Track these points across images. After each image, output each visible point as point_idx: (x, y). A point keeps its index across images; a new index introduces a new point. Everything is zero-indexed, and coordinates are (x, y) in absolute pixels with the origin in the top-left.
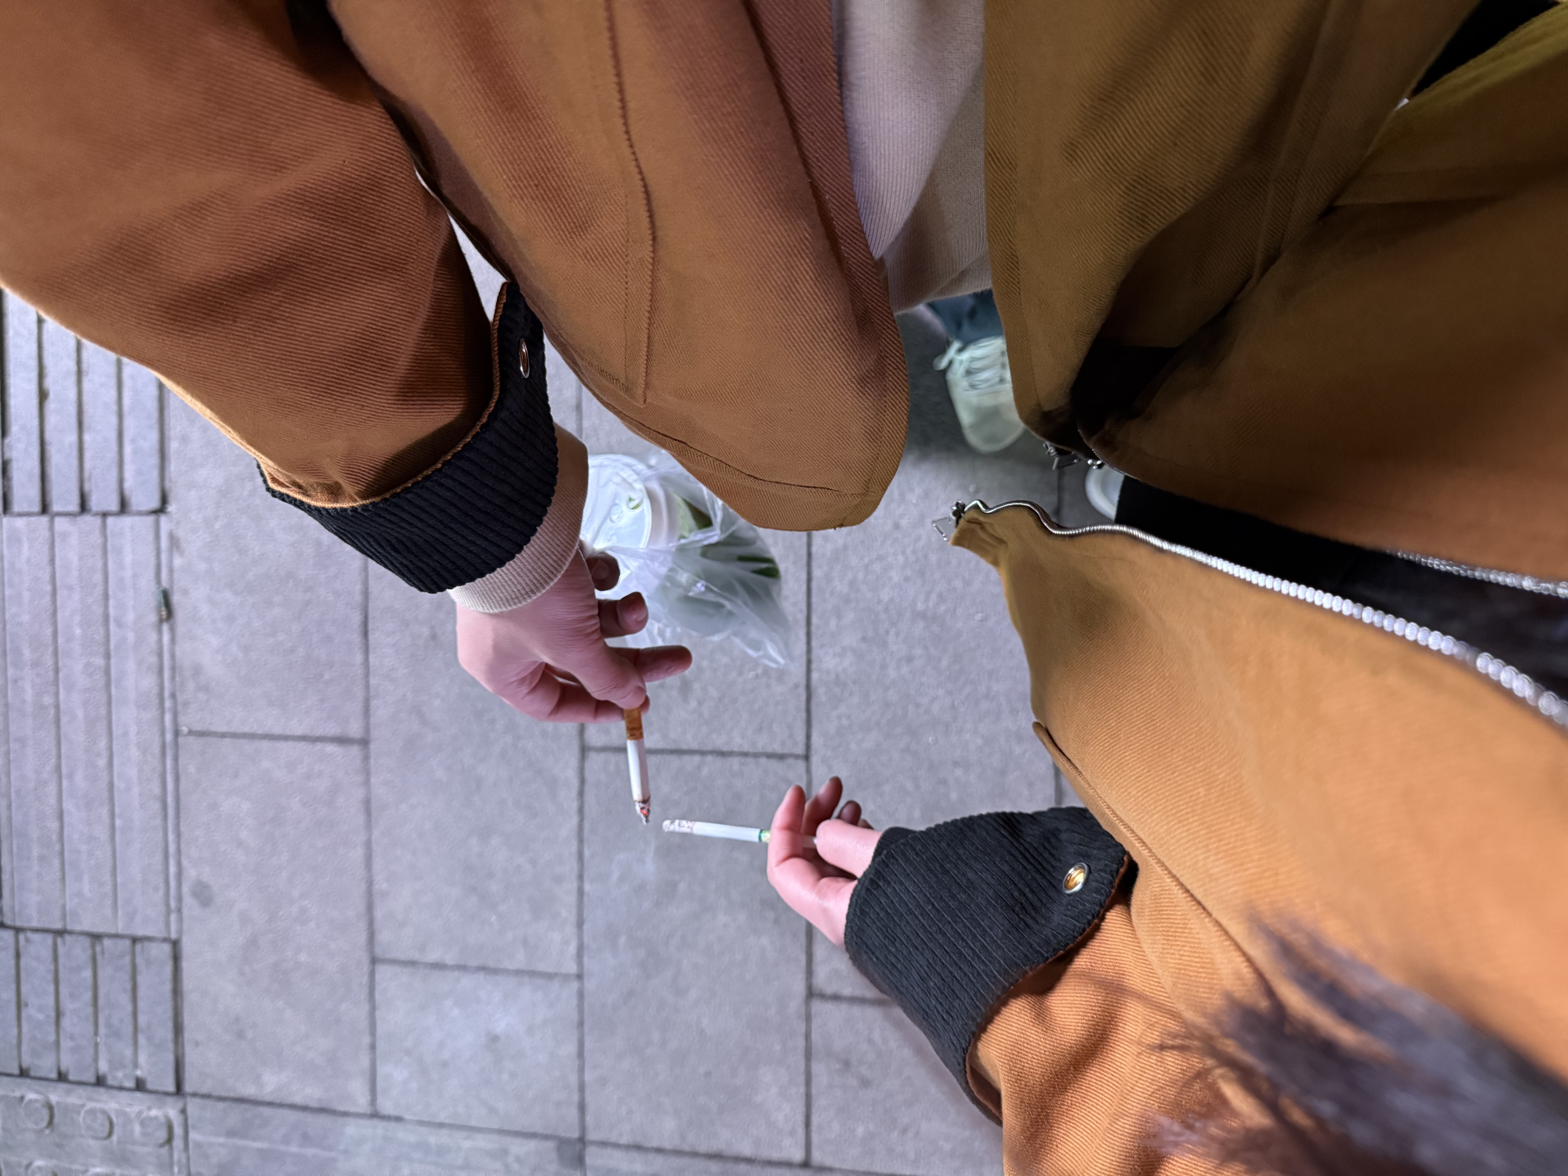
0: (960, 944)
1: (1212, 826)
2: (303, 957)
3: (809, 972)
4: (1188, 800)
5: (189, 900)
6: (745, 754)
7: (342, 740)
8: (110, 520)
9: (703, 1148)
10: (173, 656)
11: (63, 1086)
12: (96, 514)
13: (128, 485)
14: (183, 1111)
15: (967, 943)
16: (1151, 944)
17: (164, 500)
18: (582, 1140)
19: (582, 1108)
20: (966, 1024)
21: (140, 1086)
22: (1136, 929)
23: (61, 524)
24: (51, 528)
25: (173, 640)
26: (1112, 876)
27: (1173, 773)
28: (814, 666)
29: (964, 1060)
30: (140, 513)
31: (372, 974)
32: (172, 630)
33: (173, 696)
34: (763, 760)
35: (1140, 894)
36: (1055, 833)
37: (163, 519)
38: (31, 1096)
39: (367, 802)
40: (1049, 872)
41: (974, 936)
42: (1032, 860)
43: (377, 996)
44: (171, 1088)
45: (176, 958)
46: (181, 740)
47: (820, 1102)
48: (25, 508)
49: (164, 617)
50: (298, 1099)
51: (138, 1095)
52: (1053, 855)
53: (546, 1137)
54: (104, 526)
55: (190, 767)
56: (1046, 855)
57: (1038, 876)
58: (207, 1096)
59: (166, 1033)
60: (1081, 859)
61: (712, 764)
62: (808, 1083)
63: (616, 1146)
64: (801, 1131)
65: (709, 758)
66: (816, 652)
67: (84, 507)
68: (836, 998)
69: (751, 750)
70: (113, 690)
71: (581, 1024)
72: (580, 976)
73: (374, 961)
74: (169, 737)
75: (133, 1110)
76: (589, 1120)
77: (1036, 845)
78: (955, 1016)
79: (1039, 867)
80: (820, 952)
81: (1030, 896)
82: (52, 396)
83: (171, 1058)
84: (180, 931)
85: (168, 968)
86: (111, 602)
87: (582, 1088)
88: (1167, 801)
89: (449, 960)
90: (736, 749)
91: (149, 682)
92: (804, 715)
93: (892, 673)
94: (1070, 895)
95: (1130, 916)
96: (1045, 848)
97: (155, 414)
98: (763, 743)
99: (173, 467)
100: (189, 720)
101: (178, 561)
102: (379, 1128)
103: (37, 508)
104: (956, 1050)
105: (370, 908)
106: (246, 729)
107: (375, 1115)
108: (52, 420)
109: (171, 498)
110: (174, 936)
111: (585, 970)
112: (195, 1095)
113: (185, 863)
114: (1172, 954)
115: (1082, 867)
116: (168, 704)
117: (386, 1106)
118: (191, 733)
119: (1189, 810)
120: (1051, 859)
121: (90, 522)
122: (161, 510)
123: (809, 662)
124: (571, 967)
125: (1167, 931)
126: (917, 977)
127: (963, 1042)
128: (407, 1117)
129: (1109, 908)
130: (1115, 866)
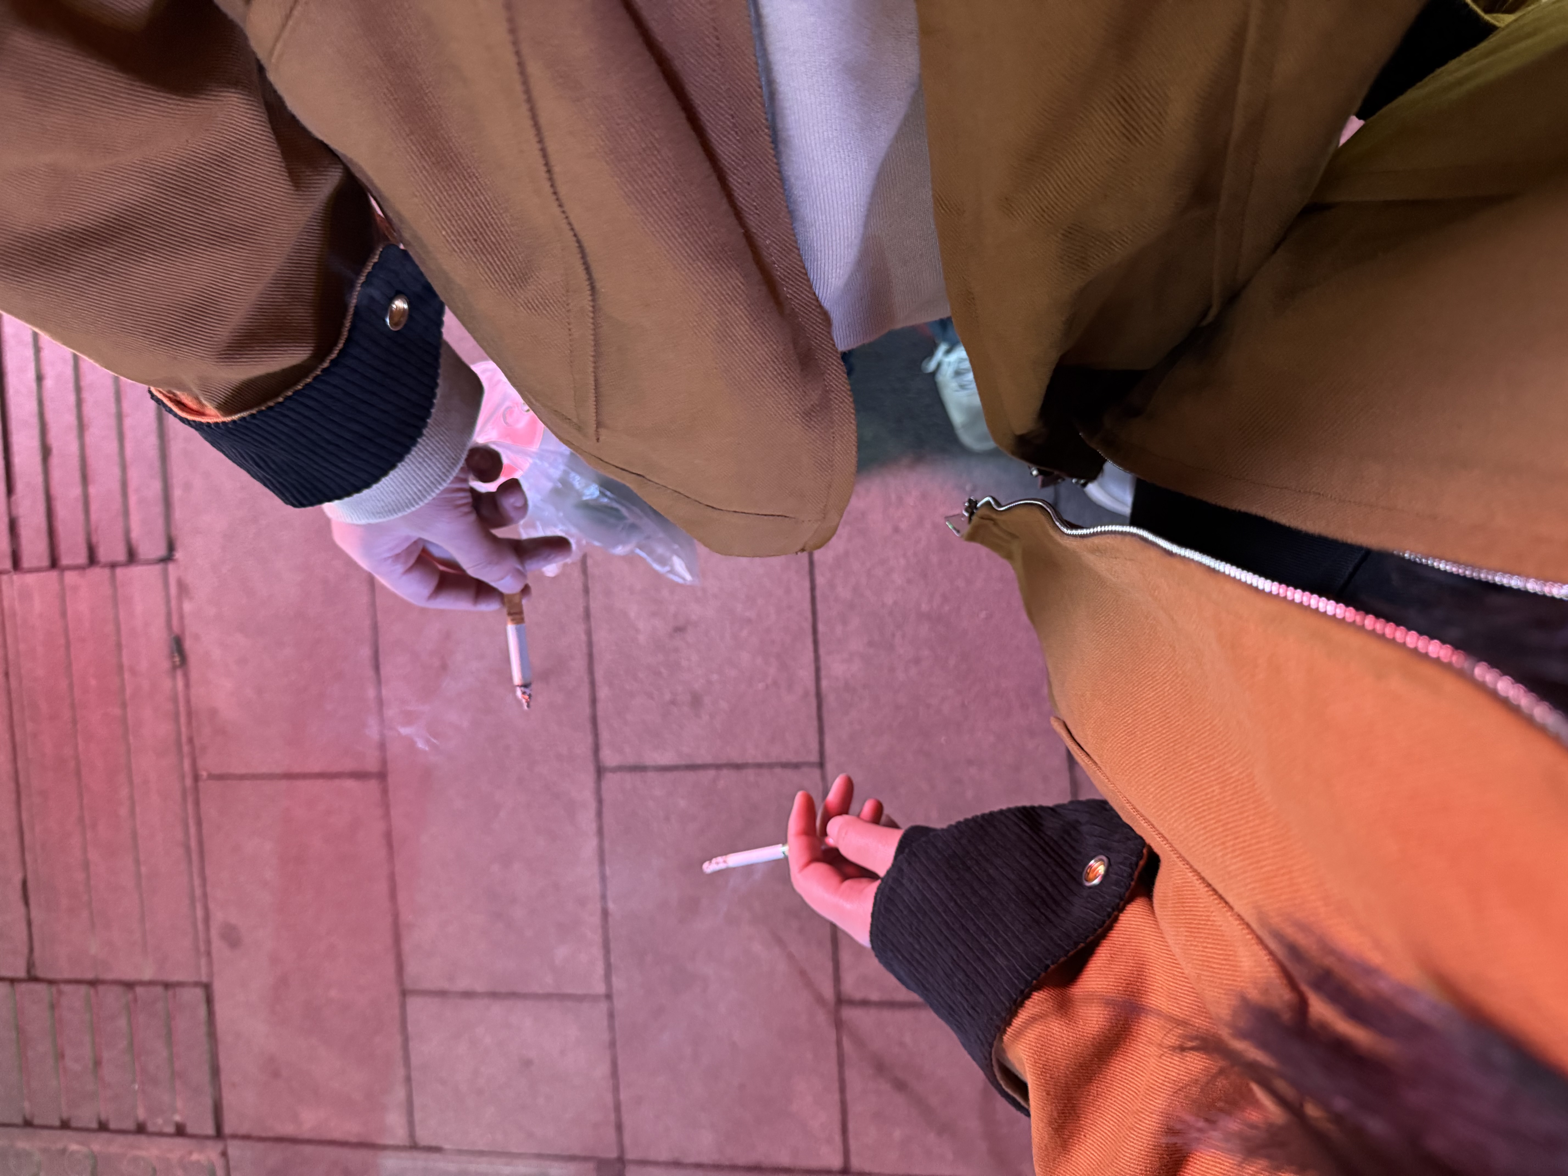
0: (983, 940)
1: (1228, 823)
2: (333, 993)
3: (837, 979)
4: (1204, 798)
5: (217, 944)
6: (759, 766)
7: (359, 775)
8: (119, 571)
9: (741, 1161)
10: (188, 701)
11: (105, 1136)
12: (105, 566)
13: (135, 535)
14: (224, 1154)
15: (990, 939)
16: (1174, 935)
17: (171, 547)
18: (621, 1160)
19: (619, 1128)
20: (992, 1019)
21: (180, 1131)
22: (1159, 920)
23: (71, 577)
24: (61, 581)
25: (187, 685)
26: (1132, 868)
27: (1189, 771)
28: (823, 673)
29: (990, 1054)
30: (149, 562)
31: (403, 1007)
32: (186, 676)
33: (191, 740)
34: (778, 770)
35: (1162, 885)
36: (1074, 826)
37: (171, 567)
38: (74, 1147)
39: (388, 836)
40: (1069, 865)
41: (997, 932)
42: (1052, 854)
43: (410, 1028)
44: (210, 1130)
45: (209, 1001)
46: (201, 784)
47: (855, 1109)
48: (35, 563)
49: (178, 663)
50: (337, 1135)
51: (179, 1141)
52: (1073, 848)
53: (586, 1159)
54: (113, 578)
55: (210, 810)
56: (1066, 848)
57: (1058, 870)
58: (246, 1137)
59: (203, 1076)
60: (1101, 851)
61: (727, 778)
62: (842, 1090)
63: (656, 1163)
64: (838, 1138)
65: (725, 772)
66: (824, 658)
67: (92, 559)
68: (865, 1003)
69: (765, 761)
70: (131, 739)
71: (613, 1044)
72: (609, 997)
73: (404, 993)
74: (189, 782)
75: (174, 1156)
76: (627, 1140)
77: (1055, 838)
78: (980, 1012)
79: (1059, 860)
80: (846, 957)
81: (1050, 889)
82: (55, 451)
83: (209, 1102)
84: (211, 974)
85: (202, 1011)
86: (125, 652)
87: (617, 1108)
88: (1184, 799)
89: (479, 987)
90: (750, 761)
91: (165, 729)
92: (815, 723)
93: (901, 676)
94: (1090, 888)
95: (1153, 907)
96: (1065, 841)
97: (157, 464)
98: (777, 753)
99: (178, 514)
100: (209, 763)
101: (187, 607)
102: (420, 1160)
103: (45, 562)
104: (982, 1044)
105: (397, 939)
106: (264, 770)
107: (414, 1146)
108: (56, 474)
109: (178, 545)
110: (204, 979)
111: (614, 991)
112: (234, 1137)
113: (212, 906)
114: (1196, 946)
115: (1101, 860)
116: (186, 749)
117: (424, 1137)
118: (212, 777)
119: (1205, 808)
120: (1071, 852)
121: (98, 574)
122: (168, 558)
123: (818, 670)
124: (600, 988)
125: (1190, 923)
126: (942, 973)
127: (988, 1036)
128: (447, 1146)
129: (1130, 900)
130: (1134, 859)
